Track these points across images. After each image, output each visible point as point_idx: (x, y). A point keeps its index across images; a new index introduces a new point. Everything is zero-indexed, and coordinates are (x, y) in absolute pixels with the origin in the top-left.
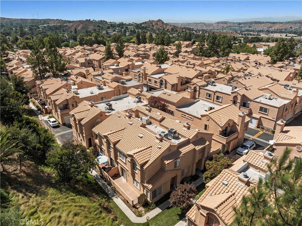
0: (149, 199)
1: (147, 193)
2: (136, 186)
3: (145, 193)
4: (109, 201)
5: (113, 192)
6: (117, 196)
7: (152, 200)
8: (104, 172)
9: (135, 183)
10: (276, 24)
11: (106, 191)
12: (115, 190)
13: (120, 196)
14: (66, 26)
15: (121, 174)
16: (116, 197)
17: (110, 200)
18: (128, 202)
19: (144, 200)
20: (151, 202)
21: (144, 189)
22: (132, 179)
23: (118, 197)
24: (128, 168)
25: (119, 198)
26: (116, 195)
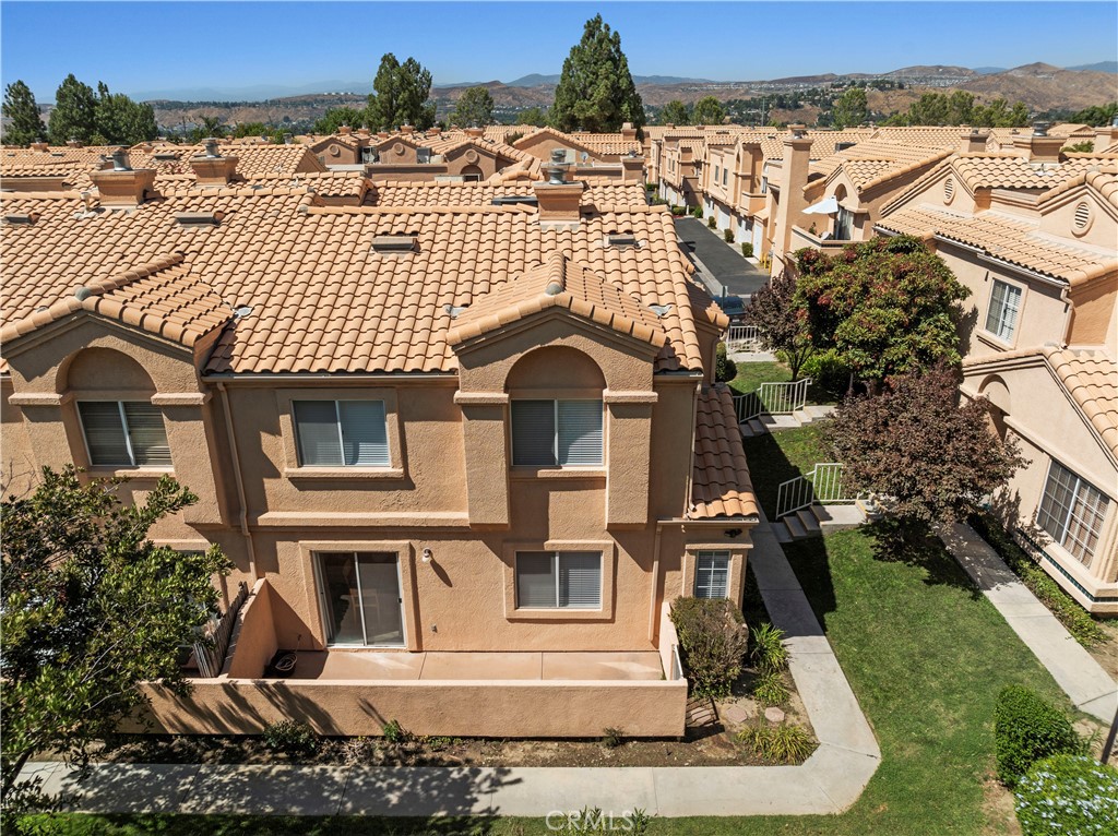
5: (417, 773)
6: (487, 771)
10: (236, 108)
12: (417, 751)
15: (321, 632)
16: (496, 783)
22: (503, 574)
23: (503, 772)
25: (518, 772)
26: (475, 772)
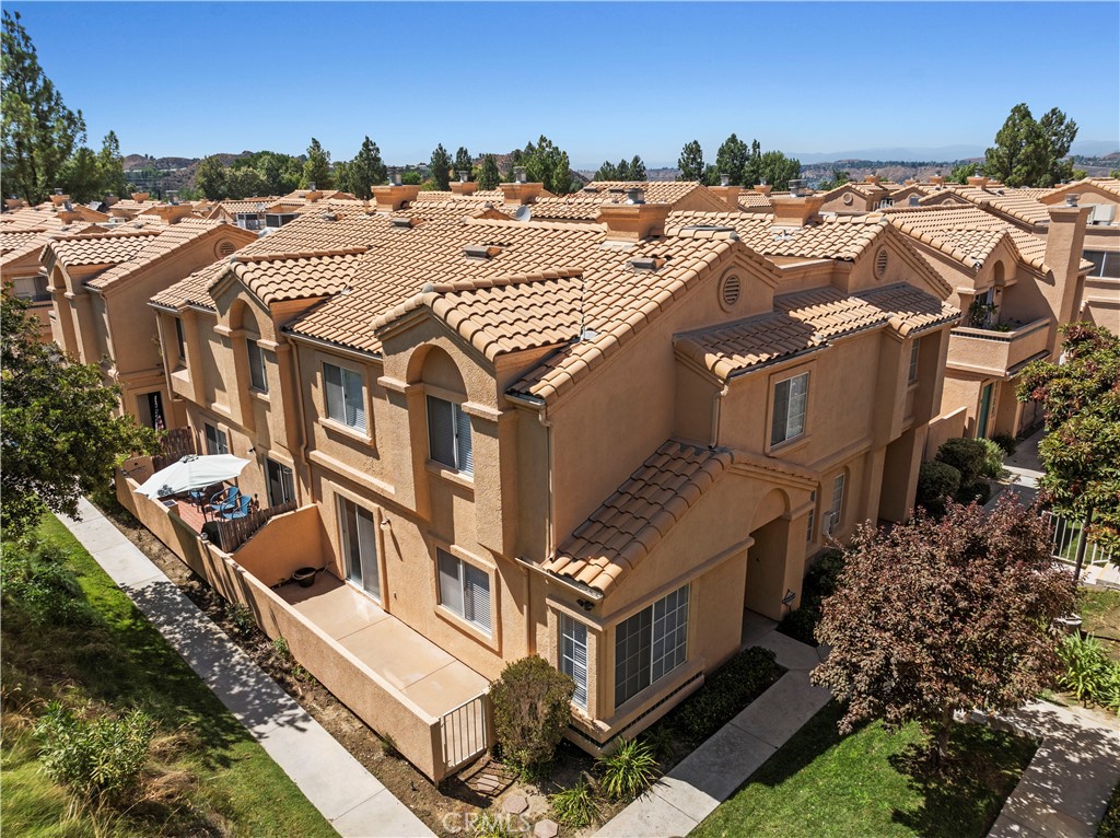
0: (583, 709)
1: (565, 648)
2: (459, 619)
3: (547, 650)
4: (220, 751)
5: (268, 685)
6: (300, 711)
7: (618, 715)
8: (213, 548)
9: (455, 588)
11: (213, 681)
12: (288, 672)
13: (330, 713)
14: (168, 174)
15: (342, 564)
16: (291, 722)
17: (225, 744)
18: (393, 753)
19: (543, 709)
20: (605, 727)
21: (535, 618)
22: (429, 565)
23: (305, 718)
24: (391, 481)
25: (312, 725)
26: (293, 707)
